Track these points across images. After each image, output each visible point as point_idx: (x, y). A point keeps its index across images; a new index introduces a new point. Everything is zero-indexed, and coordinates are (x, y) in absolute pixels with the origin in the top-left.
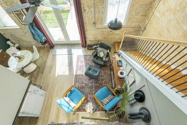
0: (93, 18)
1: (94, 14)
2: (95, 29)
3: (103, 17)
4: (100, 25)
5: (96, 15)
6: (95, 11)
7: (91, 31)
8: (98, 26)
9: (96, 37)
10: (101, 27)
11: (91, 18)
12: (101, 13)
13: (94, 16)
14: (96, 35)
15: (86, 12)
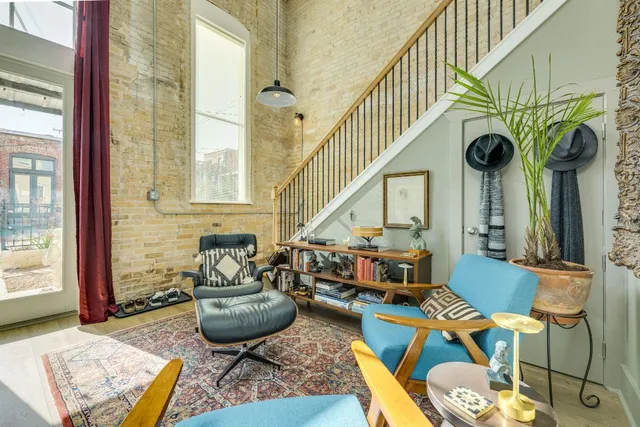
0: (150, 176)
1: (152, 160)
2: (153, 214)
3: (184, 175)
4: (175, 201)
5: (161, 165)
6: (155, 152)
7: (137, 223)
8: (169, 204)
9: (157, 255)
10: (179, 210)
11: (142, 171)
12: (178, 161)
13: (151, 166)
14: (157, 244)
15: (122, 148)
